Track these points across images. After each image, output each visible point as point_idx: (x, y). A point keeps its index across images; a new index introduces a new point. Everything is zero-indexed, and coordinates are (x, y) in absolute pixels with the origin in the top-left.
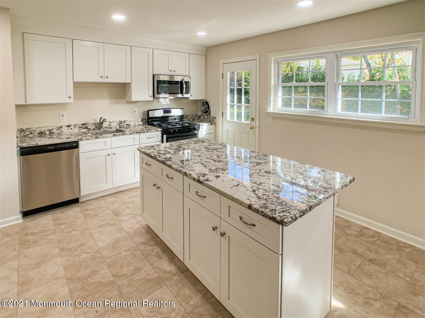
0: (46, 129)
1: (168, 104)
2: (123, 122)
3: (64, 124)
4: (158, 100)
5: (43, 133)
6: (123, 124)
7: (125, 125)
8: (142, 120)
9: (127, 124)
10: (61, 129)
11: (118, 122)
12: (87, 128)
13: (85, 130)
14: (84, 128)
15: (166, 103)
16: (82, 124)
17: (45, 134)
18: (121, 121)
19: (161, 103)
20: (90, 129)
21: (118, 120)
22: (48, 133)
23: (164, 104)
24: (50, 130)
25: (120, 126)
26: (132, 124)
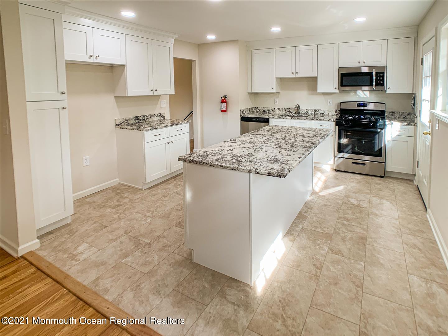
0: (267, 109)
1: (367, 98)
2: (318, 111)
3: (276, 107)
4: (356, 93)
5: (265, 112)
6: (317, 112)
7: (320, 114)
8: (336, 111)
9: (321, 113)
10: (275, 110)
11: (314, 110)
12: (290, 112)
13: (289, 113)
14: (288, 112)
15: (365, 96)
16: (287, 109)
17: (266, 113)
18: (316, 109)
19: (359, 96)
20: (292, 113)
21: (313, 109)
22: (267, 111)
23: (362, 97)
24: (269, 110)
25: (315, 114)
26: (326, 113)
